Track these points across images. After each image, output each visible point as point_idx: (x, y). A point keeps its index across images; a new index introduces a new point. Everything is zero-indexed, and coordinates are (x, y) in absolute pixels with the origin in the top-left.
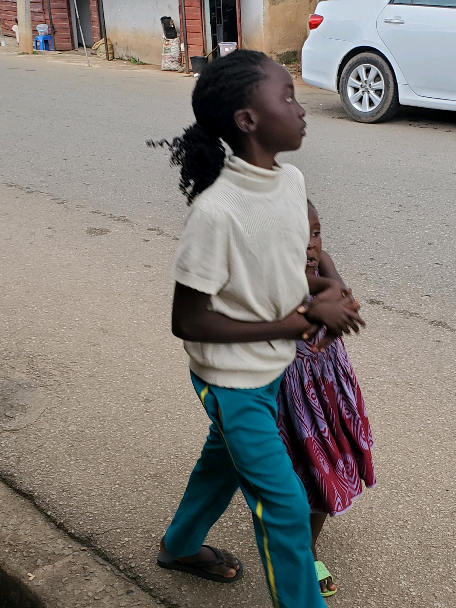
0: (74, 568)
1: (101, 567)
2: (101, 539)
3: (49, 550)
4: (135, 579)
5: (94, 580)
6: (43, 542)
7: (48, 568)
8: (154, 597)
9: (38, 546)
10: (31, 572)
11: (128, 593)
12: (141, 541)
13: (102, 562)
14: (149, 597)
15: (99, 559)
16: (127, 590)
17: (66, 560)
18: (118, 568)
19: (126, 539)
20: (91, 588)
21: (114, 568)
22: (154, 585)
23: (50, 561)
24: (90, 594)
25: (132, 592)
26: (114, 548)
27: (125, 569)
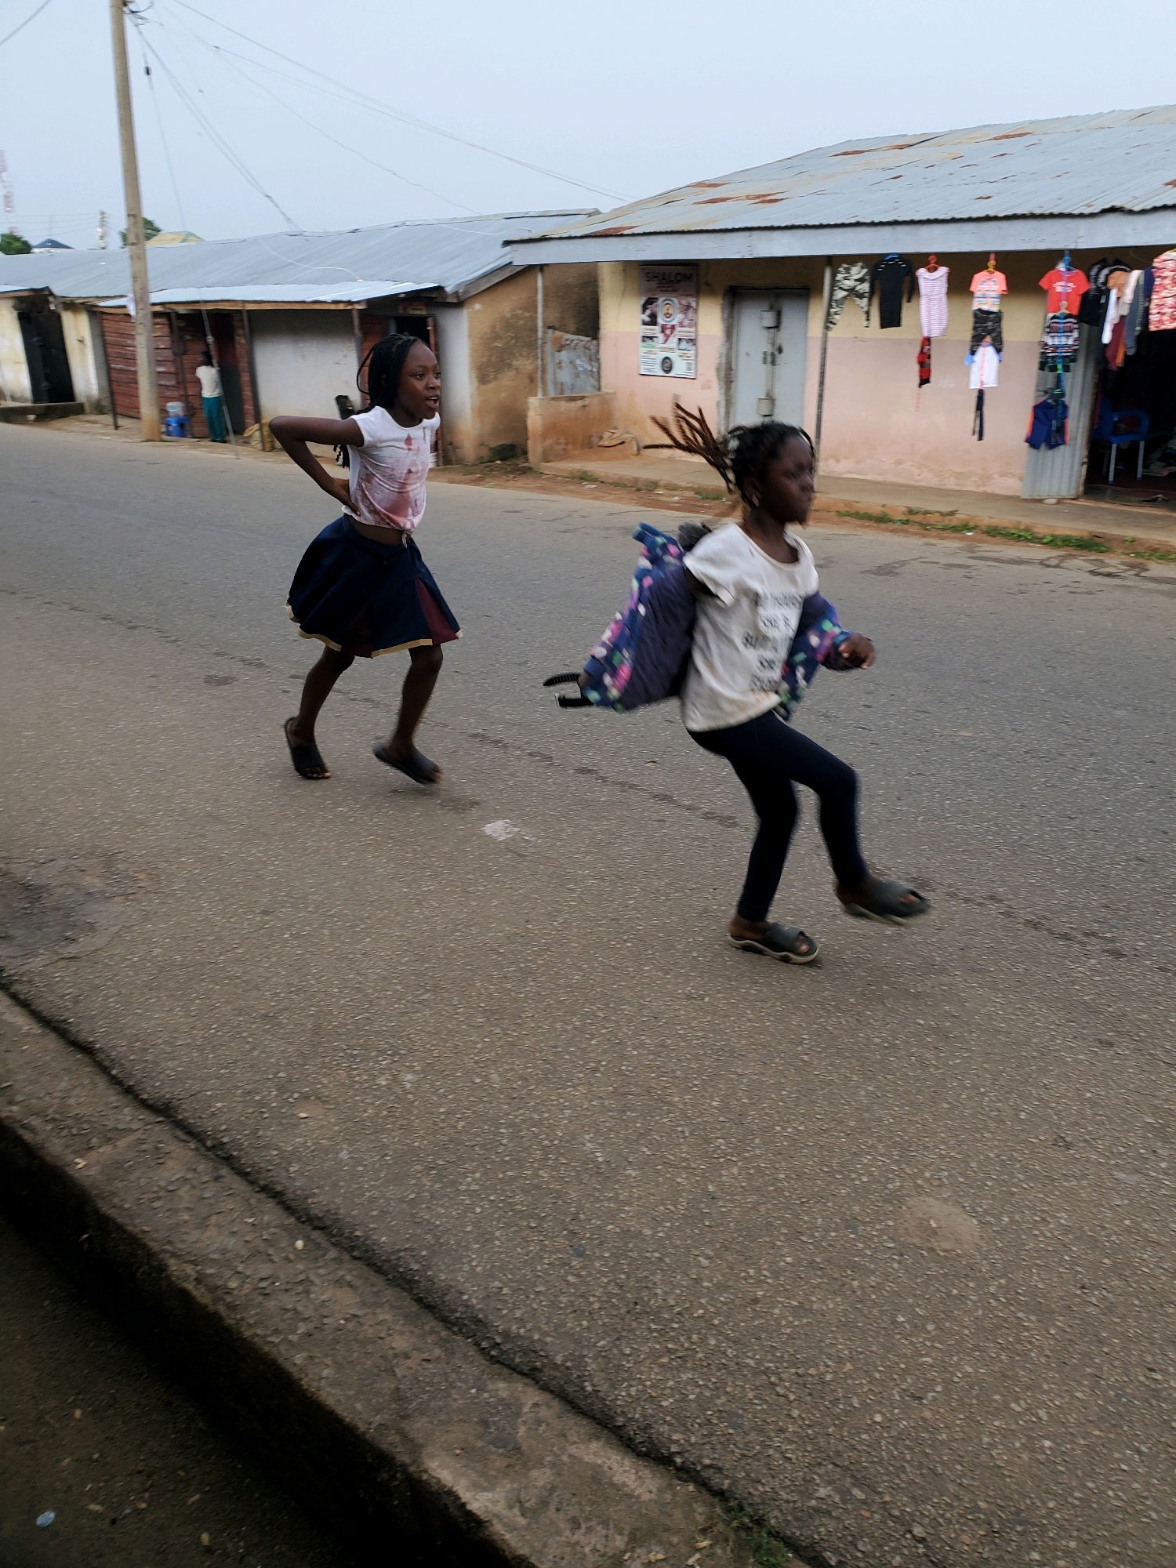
0: (144, 1147)
1: (182, 1144)
2: (184, 1106)
3: (110, 1124)
4: (228, 1160)
5: (170, 1163)
6: (103, 1113)
7: (106, 1150)
8: (252, 1183)
9: (94, 1119)
10: (81, 1157)
11: (217, 1179)
12: (240, 1107)
13: (184, 1137)
14: (245, 1183)
15: (179, 1133)
16: (216, 1174)
17: (133, 1137)
18: (204, 1145)
19: (219, 1105)
20: (166, 1174)
21: (200, 1145)
22: (252, 1166)
23: (110, 1139)
24: (163, 1183)
25: (221, 1177)
26: (200, 1118)
27: (214, 1147)
